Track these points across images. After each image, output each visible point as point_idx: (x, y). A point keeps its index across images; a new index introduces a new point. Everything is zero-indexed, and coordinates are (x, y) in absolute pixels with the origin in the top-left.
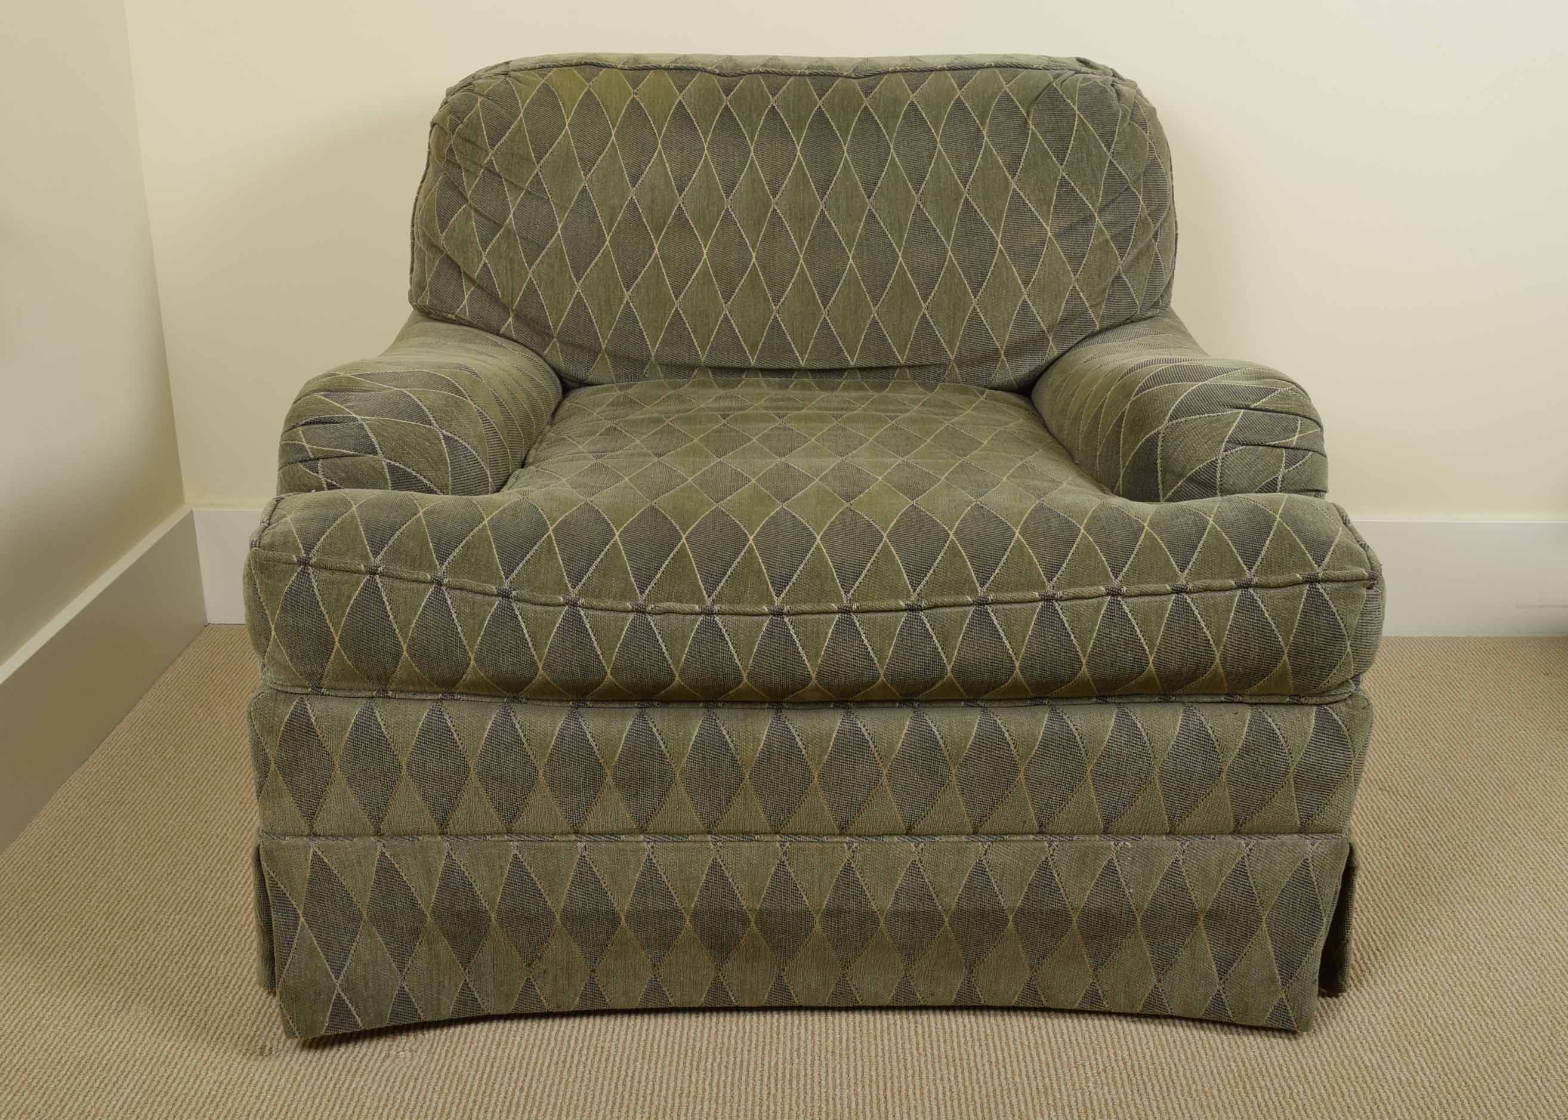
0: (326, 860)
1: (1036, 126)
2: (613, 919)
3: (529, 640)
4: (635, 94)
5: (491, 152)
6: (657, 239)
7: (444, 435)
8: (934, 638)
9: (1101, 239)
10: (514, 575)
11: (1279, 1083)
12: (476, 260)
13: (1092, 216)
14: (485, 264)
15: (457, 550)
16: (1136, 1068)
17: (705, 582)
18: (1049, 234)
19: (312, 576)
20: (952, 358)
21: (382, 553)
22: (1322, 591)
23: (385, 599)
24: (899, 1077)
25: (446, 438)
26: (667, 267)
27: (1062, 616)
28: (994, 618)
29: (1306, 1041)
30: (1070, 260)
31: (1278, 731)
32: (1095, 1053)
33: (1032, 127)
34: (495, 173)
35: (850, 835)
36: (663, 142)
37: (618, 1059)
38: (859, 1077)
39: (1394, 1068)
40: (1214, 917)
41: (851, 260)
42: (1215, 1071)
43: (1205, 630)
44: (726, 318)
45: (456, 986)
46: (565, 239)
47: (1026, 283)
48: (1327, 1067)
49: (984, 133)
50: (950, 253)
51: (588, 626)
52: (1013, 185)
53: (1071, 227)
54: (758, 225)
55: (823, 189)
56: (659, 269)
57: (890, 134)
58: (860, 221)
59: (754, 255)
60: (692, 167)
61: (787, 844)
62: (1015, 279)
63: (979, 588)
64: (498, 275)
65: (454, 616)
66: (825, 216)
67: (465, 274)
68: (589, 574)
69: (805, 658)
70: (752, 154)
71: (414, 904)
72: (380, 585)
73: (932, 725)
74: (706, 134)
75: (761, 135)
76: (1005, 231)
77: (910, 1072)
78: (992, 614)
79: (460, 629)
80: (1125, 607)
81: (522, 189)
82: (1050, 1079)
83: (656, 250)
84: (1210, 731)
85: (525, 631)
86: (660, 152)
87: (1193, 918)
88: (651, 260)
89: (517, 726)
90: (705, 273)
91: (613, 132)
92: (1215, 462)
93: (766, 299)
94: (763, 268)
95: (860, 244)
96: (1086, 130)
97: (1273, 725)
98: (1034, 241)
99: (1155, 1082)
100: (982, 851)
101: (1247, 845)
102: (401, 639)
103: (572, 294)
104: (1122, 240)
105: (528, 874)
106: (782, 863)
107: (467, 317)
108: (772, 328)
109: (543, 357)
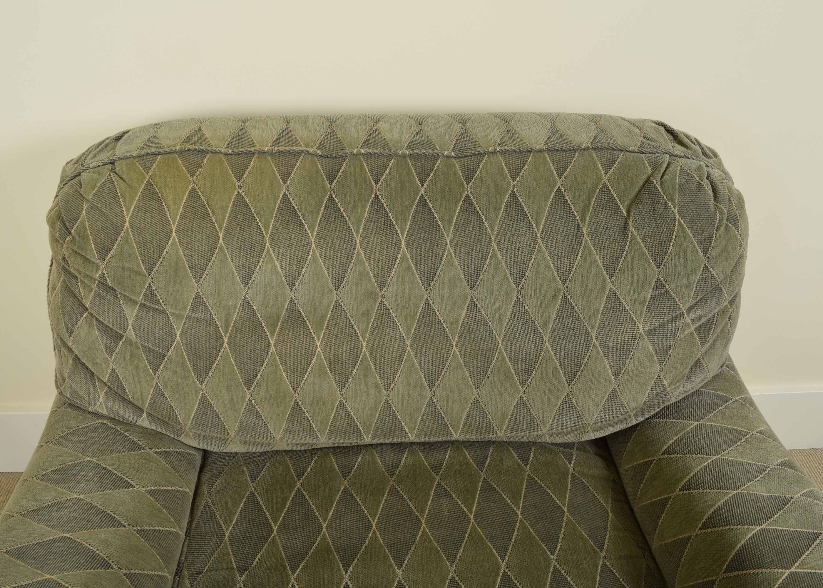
1: (637, 229)
4: (240, 187)
5: (102, 266)
6: (272, 335)
9: (686, 332)
12: (104, 366)
13: (681, 315)
14: (113, 370)
18: (641, 331)
20: (545, 431)
26: (283, 363)
30: (657, 353)
33: (632, 229)
34: (109, 287)
36: (272, 240)
41: (455, 348)
46: (184, 345)
49: (584, 230)
50: (547, 344)
52: (611, 285)
53: (662, 325)
54: (367, 315)
56: (277, 366)
57: (491, 226)
58: (462, 309)
59: (364, 344)
60: (301, 262)
62: (606, 371)
64: (126, 379)
66: (429, 305)
67: (97, 377)
70: (358, 246)
74: (312, 228)
75: (366, 228)
76: (599, 328)
81: (136, 302)
83: (272, 347)
86: (268, 252)
88: (269, 357)
90: (319, 365)
91: (221, 235)
93: (377, 387)
94: (373, 358)
95: (462, 331)
96: (685, 236)
98: (626, 336)
103: (197, 396)
107: (105, 412)
108: (383, 409)
109: (179, 441)
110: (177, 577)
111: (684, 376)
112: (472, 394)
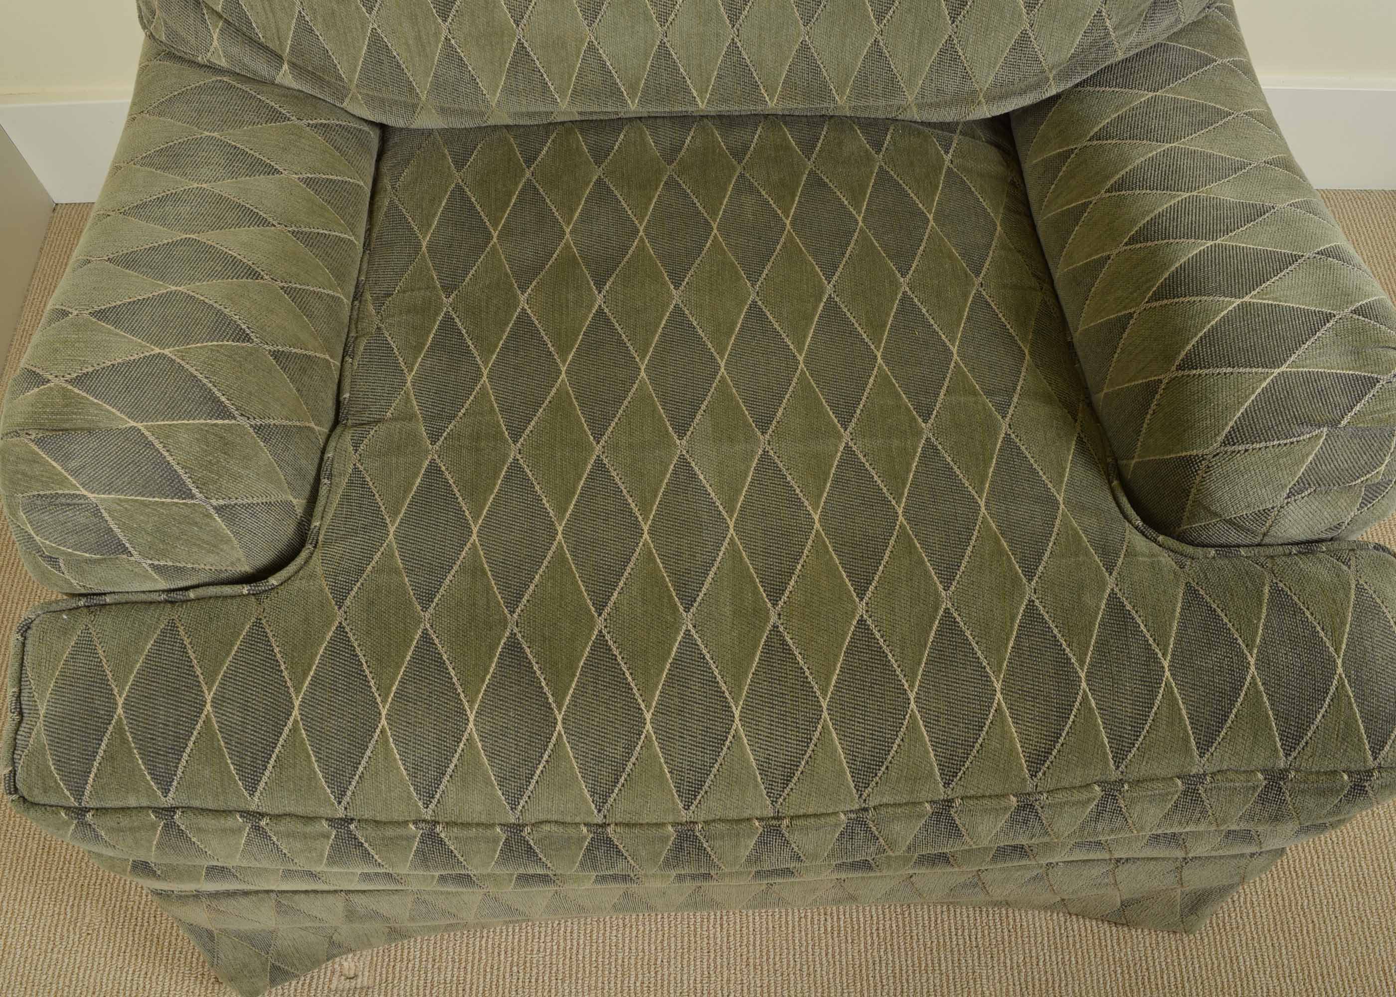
7: (215, 508)
8: (880, 839)
10: (347, 799)
19: (94, 826)
20: (911, 99)
21: (173, 790)
23: (194, 840)
25: (219, 509)
27: (1041, 816)
51: (452, 848)
65: (285, 851)
80: (1120, 801)
85: (376, 858)
107: (223, 63)
108: (658, 56)
109: (342, 109)
110: (356, 303)
111: (1140, 15)
112: (799, 35)
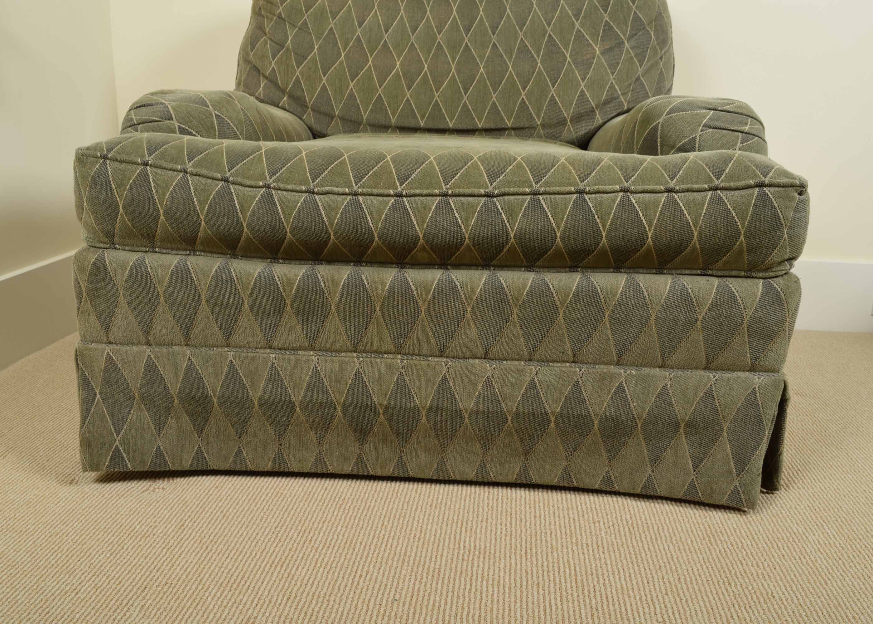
0: (114, 358)
2: (291, 406)
3: (238, 207)
5: (281, 8)
6: (371, 56)
8: (503, 214)
9: (629, 56)
10: (234, 170)
11: (734, 539)
12: (269, 66)
13: (623, 42)
14: (273, 68)
15: (201, 156)
16: (635, 525)
17: (354, 177)
18: (598, 52)
19: (108, 165)
20: (539, 123)
21: (154, 155)
22: (767, 192)
23: (151, 180)
24: (472, 521)
25: (216, 115)
26: (375, 70)
27: (589, 203)
28: (543, 203)
29: (752, 517)
30: (610, 68)
31: (736, 293)
32: (607, 515)
34: (282, 19)
35: (447, 357)
36: (378, 5)
37: (289, 500)
38: (445, 519)
39: (814, 535)
40: (692, 426)
41: (482, 69)
42: (689, 530)
43: (687, 215)
44: (408, 100)
45: (193, 448)
46: (319, 54)
47: (583, 80)
48: (767, 532)
50: (539, 64)
51: (276, 200)
52: (577, 25)
53: (611, 49)
54: (429, 51)
55: (467, 31)
56: (371, 72)
58: (488, 48)
59: (426, 66)
60: (394, 19)
61: (405, 361)
62: (576, 77)
63: (534, 185)
64: (280, 73)
65: (192, 191)
66: (468, 46)
67: (263, 74)
68: (281, 171)
69: (415, 223)
70: (428, 13)
71: (166, 389)
72: (149, 172)
73: (501, 279)
76: (571, 51)
77: (480, 519)
78: (542, 201)
79: (195, 199)
80: (632, 199)
81: (296, 27)
82: (575, 528)
83: (370, 62)
84: (690, 291)
85: (236, 202)
86: (376, 10)
87: (677, 426)
88: (367, 67)
89: (232, 270)
90: (397, 74)
92: (695, 138)
93: (432, 90)
94: (431, 73)
95: (487, 61)
97: (733, 289)
98: (588, 56)
99: (647, 534)
100: (534, 371)
101: (715, 377)
102: (159, 206)
103: (320, 84)
104: (641, 59)
105: (238, 374)
106: (401, 374)
108: (434, 106)
109: (303, 120)
